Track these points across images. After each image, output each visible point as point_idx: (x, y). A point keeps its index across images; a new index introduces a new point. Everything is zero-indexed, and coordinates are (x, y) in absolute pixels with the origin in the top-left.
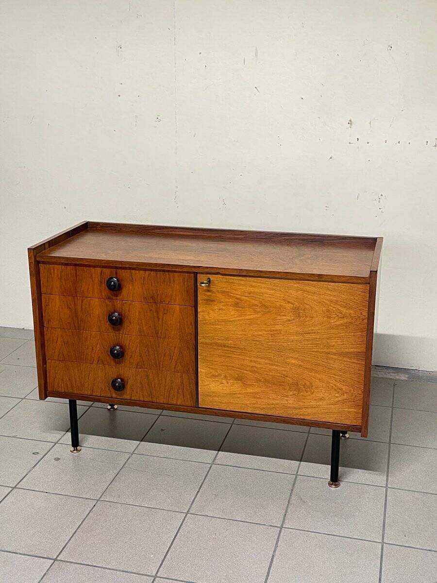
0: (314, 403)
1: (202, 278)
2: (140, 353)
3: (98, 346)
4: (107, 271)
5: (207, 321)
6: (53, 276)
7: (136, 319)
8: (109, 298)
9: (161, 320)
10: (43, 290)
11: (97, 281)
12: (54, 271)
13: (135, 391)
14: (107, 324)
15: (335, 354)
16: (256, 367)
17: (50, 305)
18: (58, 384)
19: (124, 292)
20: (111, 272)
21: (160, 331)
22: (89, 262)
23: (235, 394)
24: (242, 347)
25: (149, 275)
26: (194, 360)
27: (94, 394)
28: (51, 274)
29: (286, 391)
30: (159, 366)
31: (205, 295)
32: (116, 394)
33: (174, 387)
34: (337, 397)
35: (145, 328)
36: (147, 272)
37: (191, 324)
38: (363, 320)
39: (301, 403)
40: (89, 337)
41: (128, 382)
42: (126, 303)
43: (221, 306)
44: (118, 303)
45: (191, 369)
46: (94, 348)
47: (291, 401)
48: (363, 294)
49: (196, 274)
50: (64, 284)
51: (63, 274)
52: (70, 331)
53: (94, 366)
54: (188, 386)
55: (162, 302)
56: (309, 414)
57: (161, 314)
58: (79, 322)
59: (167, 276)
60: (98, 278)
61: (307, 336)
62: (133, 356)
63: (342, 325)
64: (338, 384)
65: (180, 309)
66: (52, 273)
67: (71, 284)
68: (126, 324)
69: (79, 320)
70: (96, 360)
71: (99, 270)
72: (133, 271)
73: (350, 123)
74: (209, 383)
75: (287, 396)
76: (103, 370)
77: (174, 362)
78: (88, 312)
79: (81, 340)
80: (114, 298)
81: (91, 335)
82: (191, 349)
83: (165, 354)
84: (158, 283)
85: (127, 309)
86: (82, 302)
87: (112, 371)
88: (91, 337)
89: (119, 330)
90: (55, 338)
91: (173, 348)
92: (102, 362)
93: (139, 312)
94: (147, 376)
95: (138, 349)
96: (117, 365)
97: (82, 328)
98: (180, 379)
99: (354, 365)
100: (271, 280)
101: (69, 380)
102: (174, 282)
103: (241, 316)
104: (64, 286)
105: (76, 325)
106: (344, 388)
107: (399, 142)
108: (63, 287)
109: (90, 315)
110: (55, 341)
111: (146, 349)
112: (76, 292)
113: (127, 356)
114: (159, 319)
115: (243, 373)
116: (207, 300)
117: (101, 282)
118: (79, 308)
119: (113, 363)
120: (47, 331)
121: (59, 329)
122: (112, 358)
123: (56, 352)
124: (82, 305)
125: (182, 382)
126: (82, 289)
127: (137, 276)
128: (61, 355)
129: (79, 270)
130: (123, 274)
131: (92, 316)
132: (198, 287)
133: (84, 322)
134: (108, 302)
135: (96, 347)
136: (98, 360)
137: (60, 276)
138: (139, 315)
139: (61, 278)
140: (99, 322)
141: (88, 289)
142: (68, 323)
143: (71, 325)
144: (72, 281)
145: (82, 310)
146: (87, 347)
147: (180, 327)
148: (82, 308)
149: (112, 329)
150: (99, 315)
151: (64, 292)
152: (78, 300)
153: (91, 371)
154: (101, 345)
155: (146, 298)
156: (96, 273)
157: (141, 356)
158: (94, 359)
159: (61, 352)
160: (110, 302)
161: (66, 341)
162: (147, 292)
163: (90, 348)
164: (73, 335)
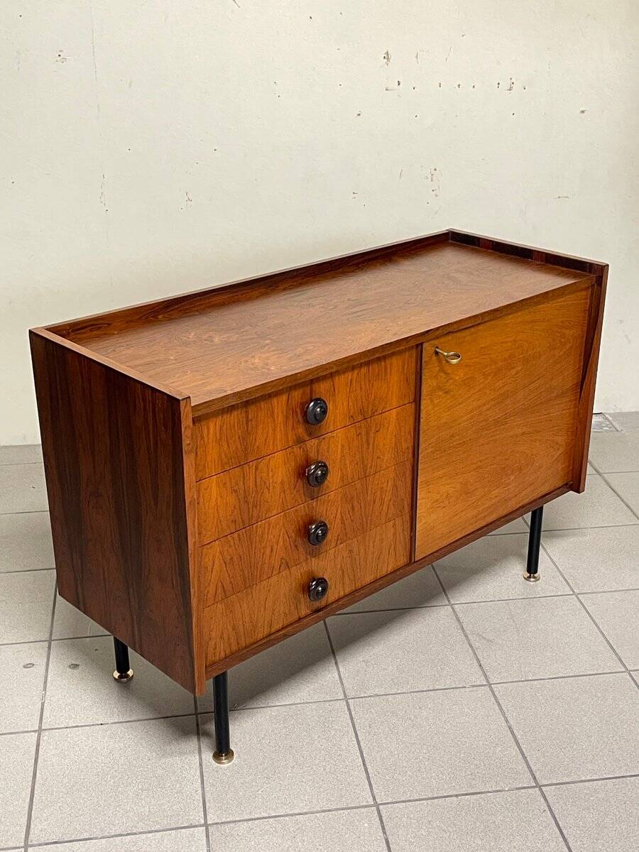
0: (533, 477)
1: (428, 348)
2: (342, 518)
3: (281, 539)
4: (297, 395)
6: (206, 440)
7: (338, 461)
8: (300, 441)
9: (371, 446)
11: (280, 419)
13: (333, 587)
14: (295, 490)
15: (555, 398)
17: (201, 501)
18: (215, 647)
21: (369, 465)
22: (275, 386)
23: (457, 515)
25: (358, 374)
27: (273, 630)
28: (202, 439)
29: (508, 477)
30: (367, 523)
32: (309, 609)
33: (384, 548)
34: (553, 456)
35: (349, 471)
37: (409, 433)
40: (267, 530)
42: (324, 439)
44: (313, 445)
45: (406, 506)
46: (275, 547)
47: (512, 489)
49: (421, 346)
50: (226, 448)
51: (224, 428)
52: (236, 535)
53: (275, 579)
54: (401, 535)
55: (374, 413)
57: (372, 435)
58: (251, 510)
59: (383, 366)
60: (282, 412)
62: (333, 528)
63: (564, 354)
64: (556, 438)
65: (397, 414)
66: (205, 436)
67: (238, 442)
69: (251, 506)
70: (277, 567)
71: (284, 395)
72: (336, 379)
75: (509, 484)
76: (287, 578)
77: (385, 507)
78: (265, 483)
79: (254, 545)
80: (309, 438)
81: (270, 525)
82: (407, 473)
83: (374, 501)
85: (325, 448)
86: (256, 469)
87: (302, 572)
90: (210, 563)
91: (385, 485)
92: (287, 563)
93: (343, 446)
94: (351, 552)
95: (339, 511)
96: (309, 557)
97: (255, 520)
98: (392, 530)
99: (570, 403)
101: (234, 629)
102: (391, 371)
103: (469, 390)
104: (225, 453)
105: (246, 518)
106: (560, 440)
108: (224, 456)
109: (269, 490)
110: (209, 569)
111: (350, 505)
112: (246, 456)
114: (368, 445)
117: (287, 417)
118: (251, 482)
119: (303, 557)
121: (217, 542)
122: (301, 549)
123: (212, 589)
124: (256, 474)
125: (395, 534)
126: (257, 444)
127: (341, 381)
128: (220, 590)
129: (252, 410)
130: (322, 389)
131: (271, 488)
132: (423, 367)
133: (258, 507)
134: (296, 450)
135: (277, 543)
136: (280, 566)
137: (218, 434)
138: (342, 451)
139: (221, 439)
140: (282, 495)
141: (266, 440)
142: (232, 521)
143: (237, 523)
144: (239, 438)
145: (256, 487)
146: (262, 551)
147: (396, 444)
148: (256, 482)
149: (303, 495)
150: (282, 480)
151: (226, 464)
152: (249, 468)
153: (269, 591)
154: (286, 536)
155: (352, 416)
156: (280, 404)
157: (343, 523)
158: (273, 568)
159: (220, 584)
160: (300, 448)
161: (228, 559)
162: (354, 406)
163: (268, 551)
164: (240, 540)
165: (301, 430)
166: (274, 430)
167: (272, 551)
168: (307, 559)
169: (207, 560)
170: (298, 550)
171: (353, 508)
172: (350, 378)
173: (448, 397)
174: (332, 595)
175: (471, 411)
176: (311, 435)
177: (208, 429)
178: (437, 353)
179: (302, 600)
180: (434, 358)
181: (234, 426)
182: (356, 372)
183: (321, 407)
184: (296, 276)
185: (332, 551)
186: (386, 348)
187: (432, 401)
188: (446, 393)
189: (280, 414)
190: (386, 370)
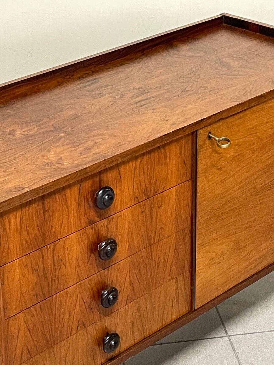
1: (202, 135)
2: (130, 282)
3: (78, 305)
4: (87, 185)
7: (126, 235)
8: (91, 223)
9: (154, 220)
14: (89, 263)
21: (153, 236)
22: (68, 180)
23: (230, 268)
30: (152, 283)
35: (136, 242)
37: (187, 205)
40: (65, 298)
45: (187, 265)
46: (73, 312)
50: (26, 236)
52: (37, 306)
53: (72, 338)
54: (183, 289)
55: (156, 192)
57: (155, 211)
58: (50, 285)
60: (75, 199)
62: (122, 290)
65: (176, 191)
66: (7, 227)
69: (50, 281)
70: (75, 327)
72: (121, 166)
76: (84, 336)
77: (168, 269)
79: (54, 312)
80: (99, 219)
81: (67, 294)
82: (187, 239)
83: (158, 265)
84: (151, 167)
85: (114, 226)
86: (54, 249)
87: (97, 329)
90: (16, 332)
91: (167, 251)
92: (84, 324)
93: (129, 222)
94: (139, 308)
95: (128, 277)
96: (103, 316)
97: (54, 292)
98: (175, 286)
102: (170, 157)
103: (239, 165)
108: (24, 243)
109: (65, 266)
110: (15, 337)
111: (138, 270)
112: (44, 240)
114: (152, 219)
115: (239, 236)
121: (21, 313)
122: (96, 311)
123: (18, 352)
124: (53, 254)
125: (177, 290)
126: (53, 230)
127: (127, 170)
128: (25, 352)
129: (48, 202)
130: (109, 178)
131: (68, 264)
132: (198, 150)
133: (57, 281)
134: (89, 230)
135: (74, 308)
136: (78, 327)
137: (18, 225)
138: (129, 227)
139: (21, 229)
140: (78, 269)
141: (61, 225)
142: (34, 295)
143: (38, 296)
144: (38, 226)
145: (54, 264)
146: (61, 316)
147: (176, 216)
148: (54, 260)
149: (96, 266)
150: (77, 257)
151: (27, 248)
152: (48, 250)
153: (69, 348)
154: (82, 301)
155: (137, 197)
156: (72, 195)
157: (132, 285)
158: (72, 329)
159: (25, 348)
160: (92, 228)
161: (31, 326)
162: (138, 189)
163: (67, 316)
164: (41, 310)
165: (92, 214)
166: (68, 217)
167: (70, 315)
168: (101, 318)
169: (12, 329)
170: (93, 311)
172: (134, 166)
173: (221, 172)
174: (123, 345)
175: (241, 182)
176: (101, 217)
177: (10, 222)
178: (210, 137)
179: (98, 352)
180: (208, 141)
181: (32, 217)
182: (139, 161)
183: (109, 195)
184: (90, 65)
185: (122, 310)
186: (165, 138)
187: (206, 177)
188: (219, 169)
189: (73, 202)
190: (165, 155)
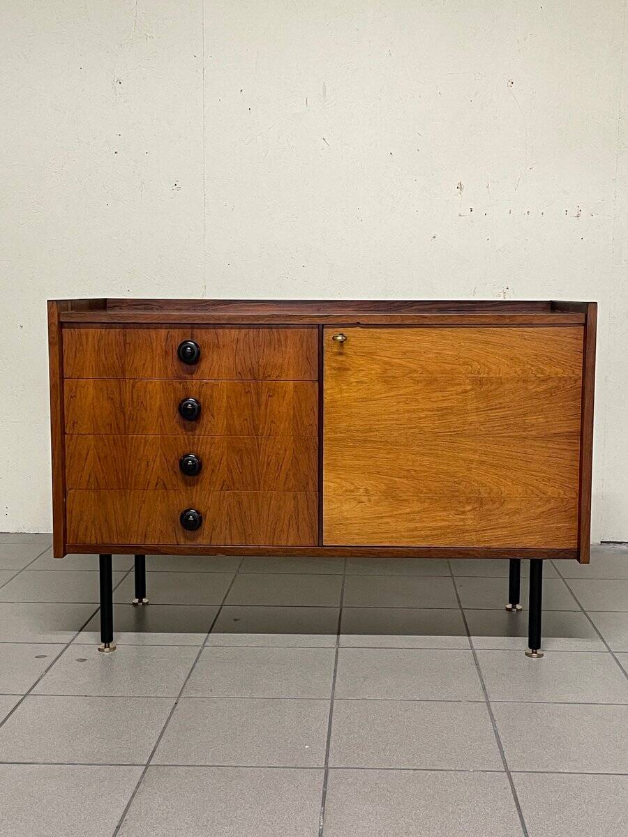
0: (505, 520)
1: (330, 333)
2: (228, 466)
3: (158, 459)
4: (177, 335)
5: (338, 403)
6: (85, 347)
7: (223, 408)
8: (179, 378)
9: (263, 407)
10: (67, 372)
11: (159, 351)
12: (87, 338)
13: (218, 529)
14: (175, 420)
15: (535, 438)
16: (415, 471)
17: (78, 396)
18: (86, 530)
19: (204, 365)
20: (184, 335)
21: (261, 426)
23: (381, 518)
24: (392, 440)
25: (245, 336)
26: (316, 469)
27: (148, 542)
28: (81, 344)
29: (462, 504)
30: (259, 482)
31: (336, 361)
32: (185, 537)
33: (282, 517)
34: (539, 506)
35: (236, 422)
36: (243, 331)
37: (312, 409)
38: (576, 381)
39: (484, 523)
40: (143, 444)
41: (206, 515)
42: (207, 383)
43: (360, 376)
44: (194, 385)
45: (311, 483)
46: (151, 464)
47: (470, 521)
48: (575, 341)
49: (321, 328)
50: (104, 359)
51: (102, 342)
52: (111, 437)
53: (149, 493)
54: (306, 512)
55: (266, 377)
56: (497, 538)
57: (264, 398)
58: (127, 422)
59: (275, 334)
60: (161, 345)
61: (492, 414)
62: (217, 471)
63: (545, 391)
64: (541, 486)
65: (295, 387)
66: (84, 341)
67: (115, 358)
68: (206, 418)
69: (127, 417)
70: (152, 486)
71: (163, 332)
72: (220, 331)
73: (460, 187)
74: (339, 505)
75: (463, 513)
76: (164, 499)
77: (283, 475)
78: (142, 403)
79: (129, 452)
80: (188, 376)
81: (146, 442)
82: (312, 451)
83: (268, 464)
84: (260, 346)
85: (209, 393)
86: (133, 387)
87: (181, 499)
88: (145, 447)
89: (193, 429)
90: (84, 452)
91: (282, 452)
92: (164, 484)
93: (228, 397)
94: (240, 503)
95: (224, 458)
96: (189, 488)
97: (131, 431)
98: (293, 501)
99: (564, 453)
100: (437, 331)
101: (106, 521)
102: (286, 344)
103: (391, 390)
104: (103, 364)
105: (122, 426)
106: (550, 491)
107: (528, 212)
108: (101, 365)
109: (146, 410)
110: (84, 456)
111: (239, 457)
112: (123, 372)
113: (206, 473)
114: (259, 406)
115: (395, 482)
116: (339, 369)
117: (166, 353)
118: (128, 396)
119: (181, 486)
120: (71, 439)
121: (92, 436)
122: (180, 478)
123: (85, 474)
124: (132, 392)
125: (296, 507)
126: (134, 366)
127: (227, 337)
128: (93, 479)
129: (130, 335)
130: (205, 338)
131: (148, 409)
132: (325, 348)
133: (135, 421)
134: (177, 384)
135: (154, 461)
136: (157, 484)
137: (96, 347)
138: (228, 402)
139: (99, 350)
140: (160, 419)
141: (144, 365)
142: (108, 424)
143: (113, 427)
144: (116, 354)
145: (132, 401)
146: (138, 462)
147: (295, 416)
148: (132, 397)
150: (160, 406)
151: (103, 372)
153: (144, 501)
154: (164, 458)
155: (240, 373)
156: (159, 338)
157: (230, 471)
158: (149, 482)
159: (93, 475)
160: (180, 383)
161: (102, 455)
162: (241, 364)
163: (144, 464)
164: (115, 443)
166: (152, 358)
167: (148, 466)
168: (186, 489)
169: (81, 448)
170: (176, 476)
171: (241, 459)
172: (236, 335)
174: (215, 537)
179: (181, 526)
181: (112, 344)
182: (243, 333)
185: (216, 494)
188: (358, 383)
189: (159, 348)
190: (279, 341)
